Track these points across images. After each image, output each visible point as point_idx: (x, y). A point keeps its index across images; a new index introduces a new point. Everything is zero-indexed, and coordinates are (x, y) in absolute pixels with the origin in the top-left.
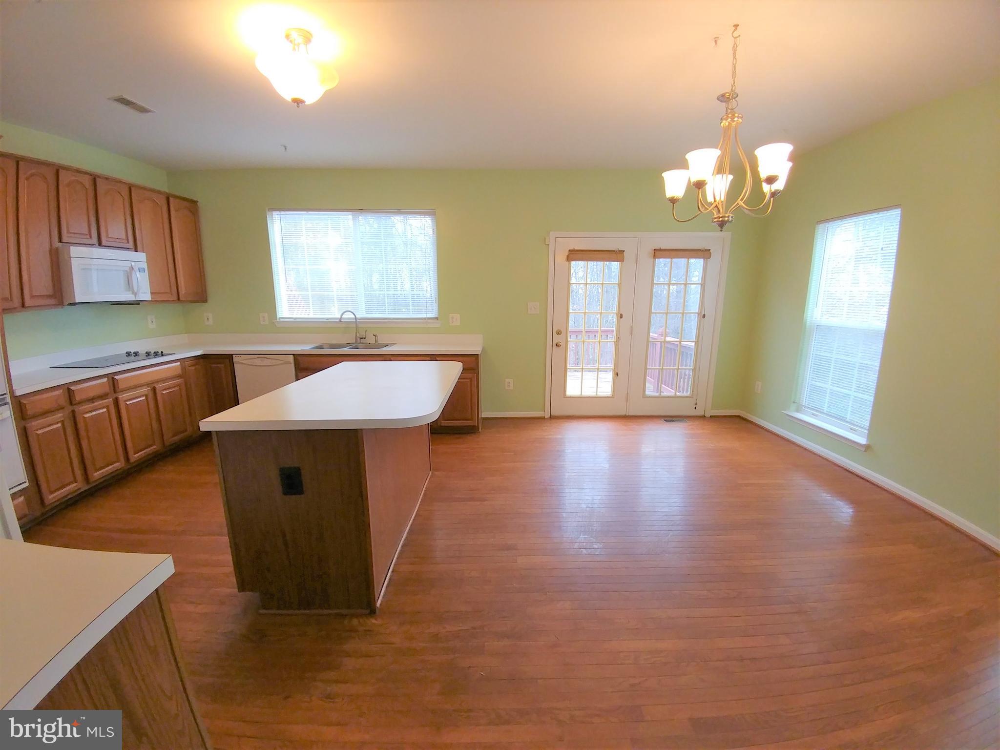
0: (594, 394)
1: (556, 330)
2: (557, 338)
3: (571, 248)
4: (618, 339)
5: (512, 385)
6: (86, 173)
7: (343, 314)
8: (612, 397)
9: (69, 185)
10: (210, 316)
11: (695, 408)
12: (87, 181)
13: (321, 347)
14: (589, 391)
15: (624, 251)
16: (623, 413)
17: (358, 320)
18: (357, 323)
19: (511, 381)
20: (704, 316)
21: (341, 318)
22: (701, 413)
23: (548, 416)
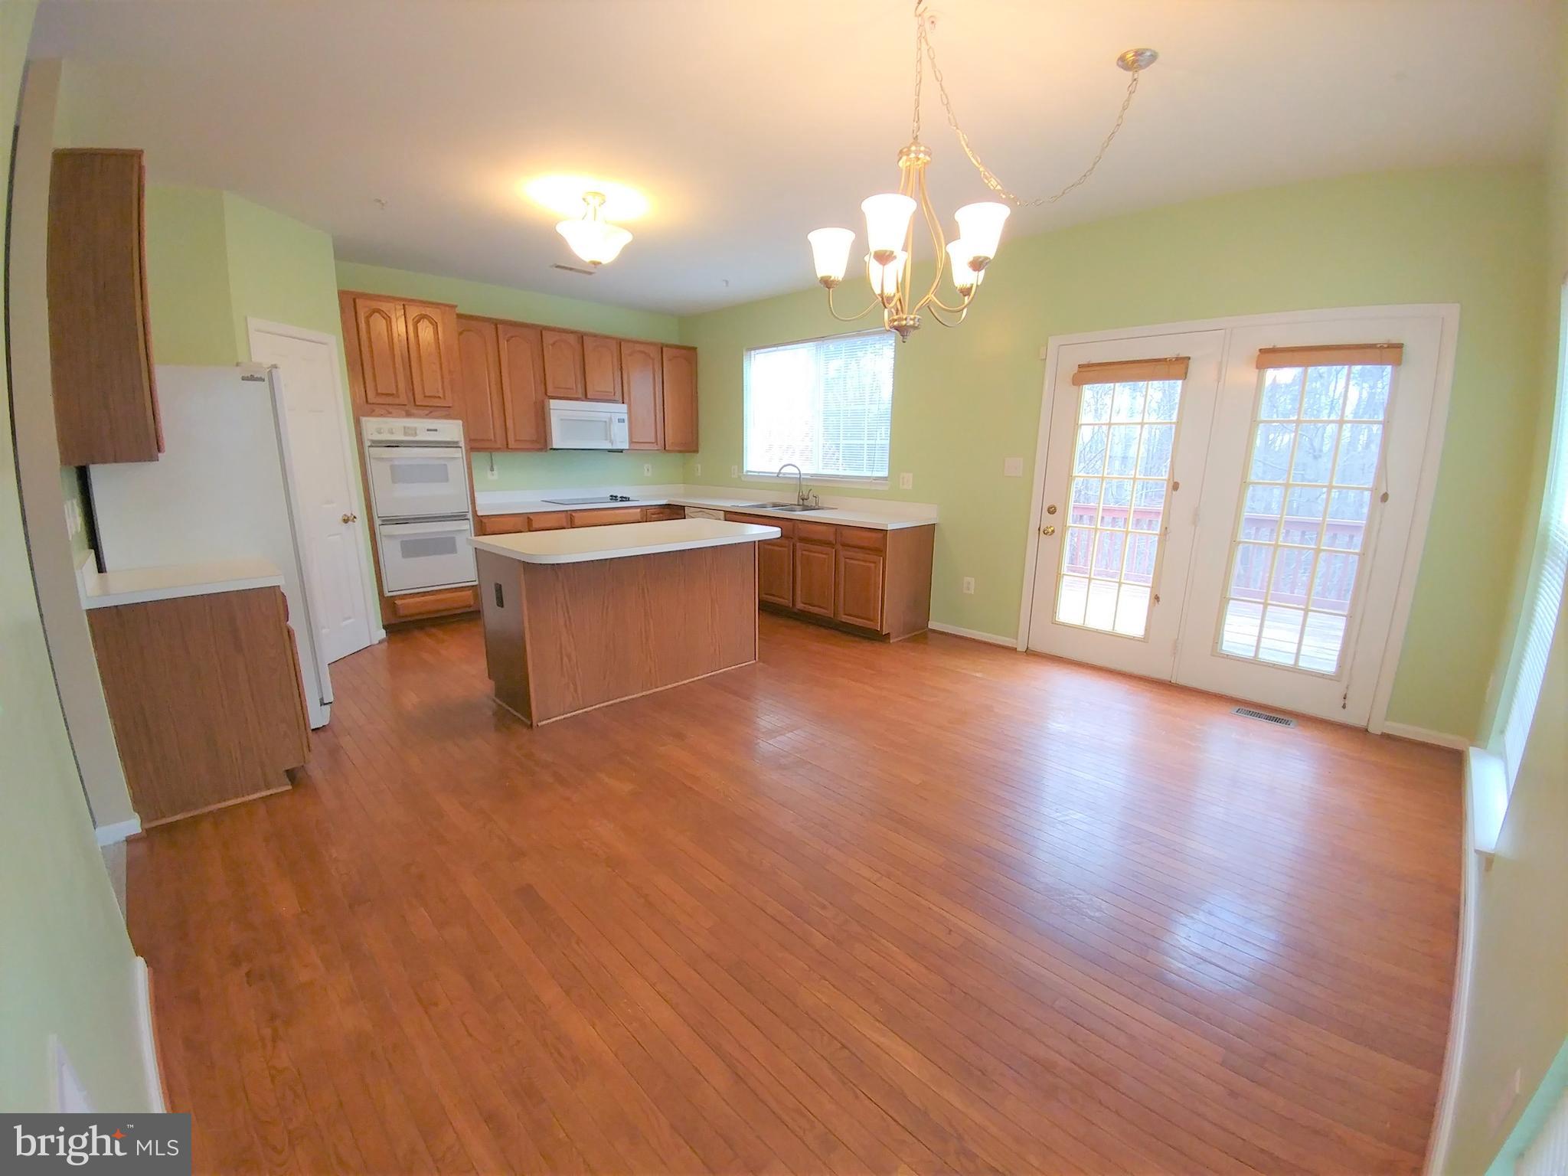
0: (1108, 628)
1: (1047, 506)
2: (1048, 521)
3: (1084, 362)
4: (1165, 532)
5: (972, 587)
6: (572, 332)
7: (782, 468)
8: (1145, 640)
9: (553, 344)
10: (699, 466)
11: (1344, 707)
12: (572, 339)
13: (763, 506)
14: (1099, 621)
15: (1189, 358)
16: (1164, 676)
17: (802, 476)
18: (800, 479)
19: (972, 580)
20: (1385, 498)
21: (779, 473)
22: (1358, 721)
23: (1021, 648)
